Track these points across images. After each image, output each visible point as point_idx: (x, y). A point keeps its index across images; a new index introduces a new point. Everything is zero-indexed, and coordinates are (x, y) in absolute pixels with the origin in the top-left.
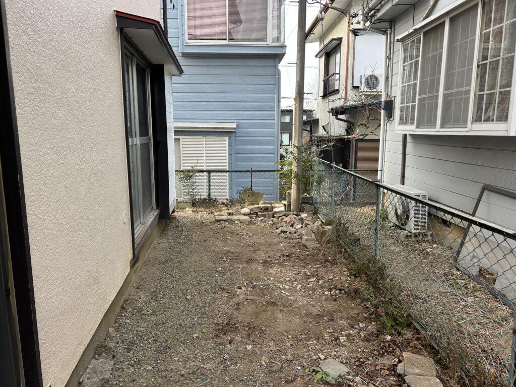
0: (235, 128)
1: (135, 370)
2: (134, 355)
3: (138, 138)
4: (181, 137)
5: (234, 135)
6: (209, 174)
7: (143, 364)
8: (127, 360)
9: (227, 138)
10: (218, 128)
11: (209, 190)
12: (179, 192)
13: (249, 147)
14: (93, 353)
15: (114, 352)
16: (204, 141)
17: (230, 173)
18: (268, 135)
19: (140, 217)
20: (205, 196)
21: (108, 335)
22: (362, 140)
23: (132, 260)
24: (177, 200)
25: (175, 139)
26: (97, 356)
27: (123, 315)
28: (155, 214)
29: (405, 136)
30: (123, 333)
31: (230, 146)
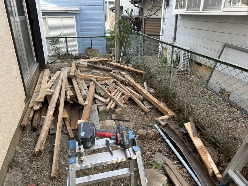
0: (79, 11)
1: (38, 177)
2: (36, 165)
3: (18, 17)
4: (46, 17)
5: (78, 15)
6: (66, 39)
7: (43, 172)
8: (31, 169)
9: (75, 17)
10: (68, 11)
11: (67, 48)
12: (49, 50)
13: (88, 22)
14: (7, 168)
15: (21, 164)
16: (61, 19)
17: (78, 38)
18: (99, 15)
19: (27, 70)
20: (64, 52)
21: (16, 151)
22: (149, 18)
23: (26, 98)
24: (49, 55)
25: (43, 18)
26: (10, 171)
27: (25, 135)
28: (37, 66)
29: (177, 15)
30: (26, 148)
31: (77, 22)
